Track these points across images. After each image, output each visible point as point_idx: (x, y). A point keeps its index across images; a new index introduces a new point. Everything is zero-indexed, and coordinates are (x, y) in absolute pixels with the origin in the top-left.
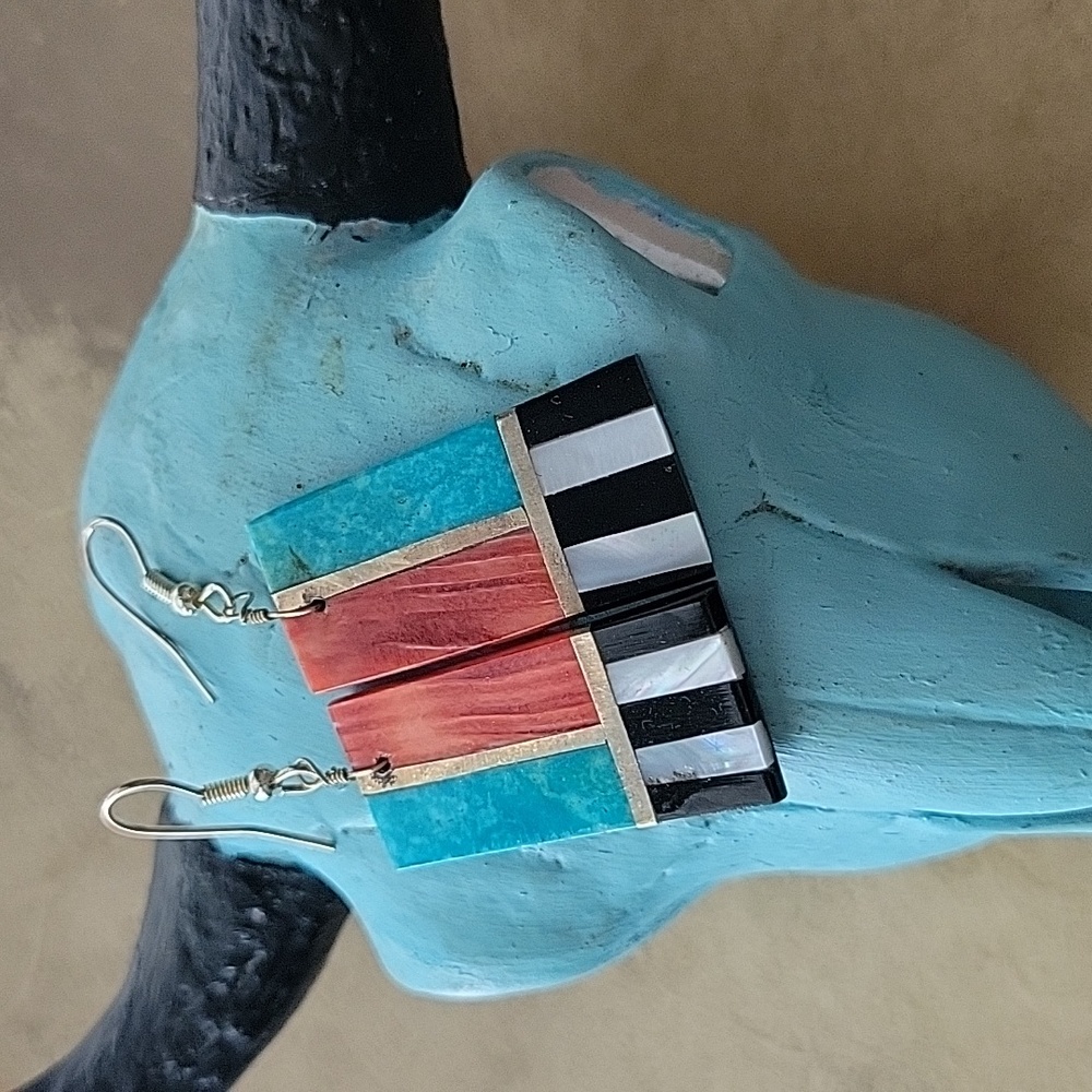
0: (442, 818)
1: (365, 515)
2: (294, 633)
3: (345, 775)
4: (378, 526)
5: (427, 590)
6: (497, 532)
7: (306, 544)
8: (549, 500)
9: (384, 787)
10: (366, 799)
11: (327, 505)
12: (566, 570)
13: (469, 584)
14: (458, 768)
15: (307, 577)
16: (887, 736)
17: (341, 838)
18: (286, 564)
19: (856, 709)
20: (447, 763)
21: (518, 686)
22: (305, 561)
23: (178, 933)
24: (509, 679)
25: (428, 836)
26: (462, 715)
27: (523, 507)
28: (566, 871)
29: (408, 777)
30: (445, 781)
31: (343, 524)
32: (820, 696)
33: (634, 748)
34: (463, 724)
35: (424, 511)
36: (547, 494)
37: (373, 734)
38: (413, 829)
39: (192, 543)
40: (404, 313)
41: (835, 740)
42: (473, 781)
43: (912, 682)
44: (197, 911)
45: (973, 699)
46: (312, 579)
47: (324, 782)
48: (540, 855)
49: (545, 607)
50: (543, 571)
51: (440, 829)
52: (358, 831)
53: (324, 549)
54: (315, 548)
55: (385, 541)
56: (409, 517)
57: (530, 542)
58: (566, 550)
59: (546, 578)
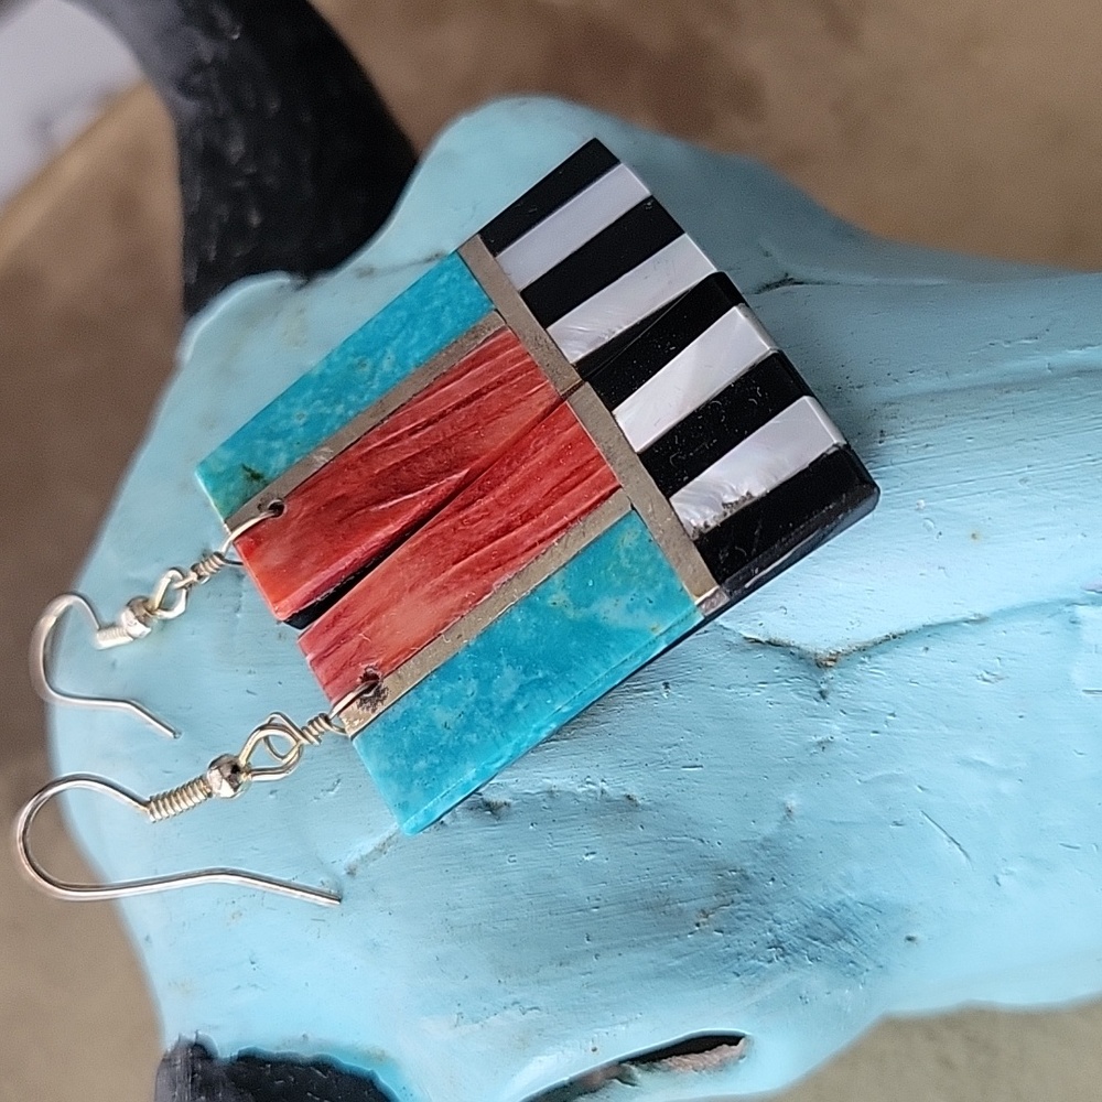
1: (323, 397)
3: (327, 720)
4: (337, 401)
5: (396, 440)
6: (471, 345)
7: (260, 453)
8: (523, 294)
9: (374, 711)
10: (354, 740)
11: (282, 409)
12: (553, 347)
13: (445, 411)
15: (262, 485)
16: (994, 410)
18: (239, 483)
19: (944, 391)
20: (445, 637)
22: (258, 471)
24: (506, 486)
25: (437, 752)
26: (455, 563)
27: (496, 310)
28: (644, 808)
30: (445, 663)
31: (300, 416)
32: (894, 390)
34: (464, 571)
35: (386, 365)
36: (521, 289)
37: (352, 645)
38: (417, 749)
41: (930, 434)
43: (1008, 346)
45: (1092, 342)
46: (267, 485)
48: (603, 792)
49: (534, 397)
50: (528, 360)
53: (280, 449)
54: (270, 453)
55: (346, 411)
56: (371, 377)
57: (507, 339)
58: (550, 329)
59: (532, 366)
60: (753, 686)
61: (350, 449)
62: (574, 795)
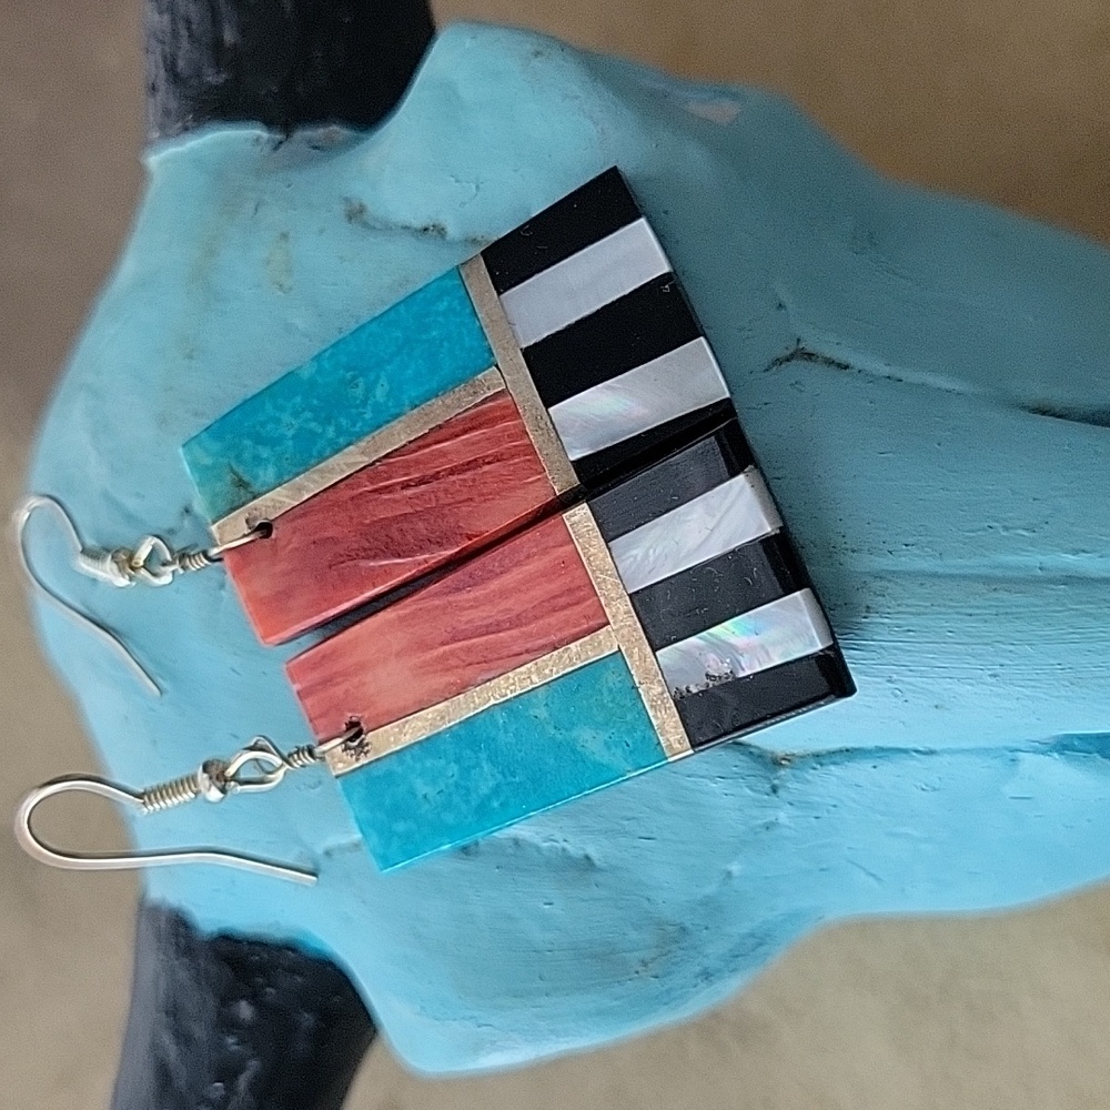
0: (430, 791)
1: (312, 410)
2: (237, 571)
3: (311, 753)
4: (327, 420)
5: (388, 489)
6: (468, 401)
7: (247, 456)
8: (527, 353)
9: (357, 760)
10: (338, 782)
11: (269, 407)
12: (554, 435)
13: (439, 472)
14: (443, 718)
15: (250, 496)
17: (324, 863)
18: (224, 485)
19: (935, 575)
20: (429, 713)
21: (504, 594)
22: (246, 478)
23: (155, 1046)
24: (495, 585)
25: (415, 818)
26: (443, 644)
27: (497, 366)
28: (601, 870)
29: (386, 740)
30: (428, 739)
31: (289, 425)
32: (888, 563)
33: (654, 651)
34: (444, 657)
35: (380, 394)
36: (524, 346)
37: (339, 691)
38: (396, 812)
39: (131, 504)
40: (360, 190)
42: (462, 732)
44: (173, 1011)
46: (255, 498)
47: (288, 767)
48: (564, 850)
49: (530, 486)
50: (526, 441)
51: (427, 807)
52: (342, 849)
53: (267, 460)
54: (257, 459)
55: (337, 437)
56: (364, 403)
57: (507, 407)
58: (551, 410)
59: (529, 449)
60: (712, 779)
61: (341, 485)
62: (538, 849)
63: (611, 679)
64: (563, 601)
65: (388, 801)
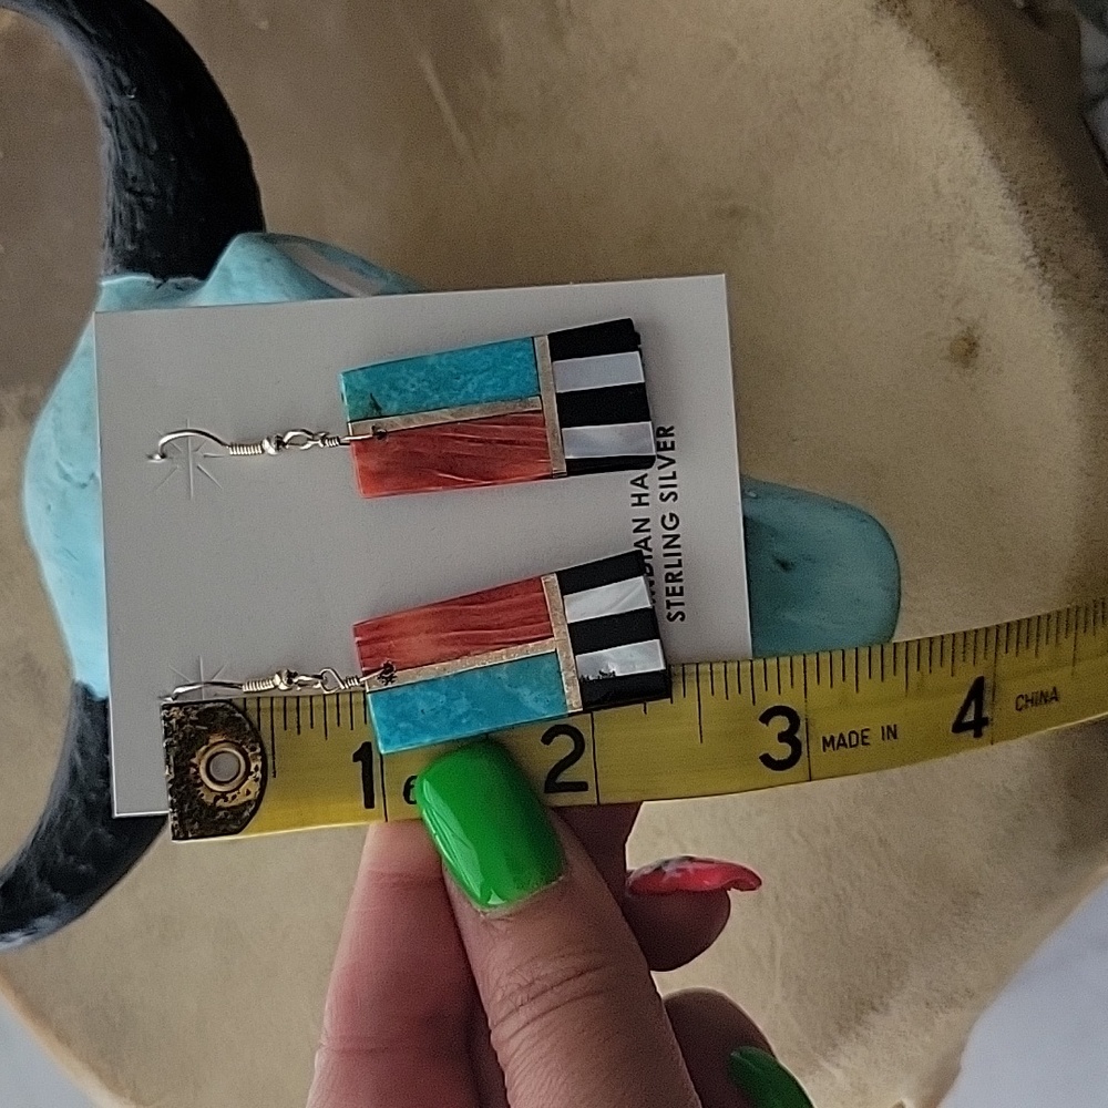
0: (426, 709)
3: (358, 680)
9: (386, 685)
14: (445, 670)
20: (436, 666)
21: (498, 610)
25: (413, 723)
26: (454, 631)
29: (403, 677)
30: (433, 679)
33: (575, 655)
38: (404, 716)
42: (454, 679)
47: (342, 686)
51: (422, 716)
63: (548, 666)
64: (530, 620)
65: (399, 710)
